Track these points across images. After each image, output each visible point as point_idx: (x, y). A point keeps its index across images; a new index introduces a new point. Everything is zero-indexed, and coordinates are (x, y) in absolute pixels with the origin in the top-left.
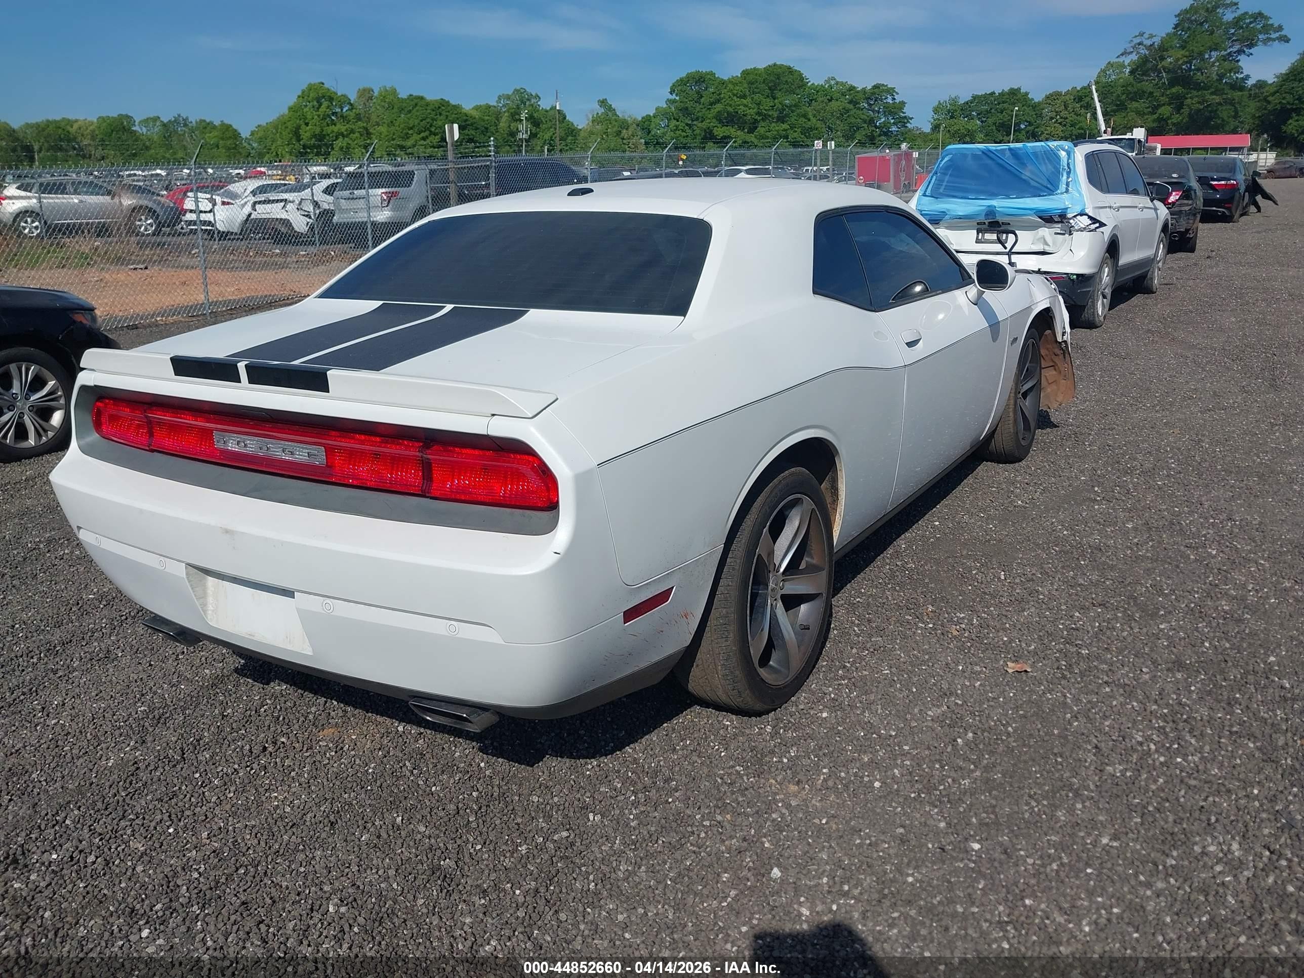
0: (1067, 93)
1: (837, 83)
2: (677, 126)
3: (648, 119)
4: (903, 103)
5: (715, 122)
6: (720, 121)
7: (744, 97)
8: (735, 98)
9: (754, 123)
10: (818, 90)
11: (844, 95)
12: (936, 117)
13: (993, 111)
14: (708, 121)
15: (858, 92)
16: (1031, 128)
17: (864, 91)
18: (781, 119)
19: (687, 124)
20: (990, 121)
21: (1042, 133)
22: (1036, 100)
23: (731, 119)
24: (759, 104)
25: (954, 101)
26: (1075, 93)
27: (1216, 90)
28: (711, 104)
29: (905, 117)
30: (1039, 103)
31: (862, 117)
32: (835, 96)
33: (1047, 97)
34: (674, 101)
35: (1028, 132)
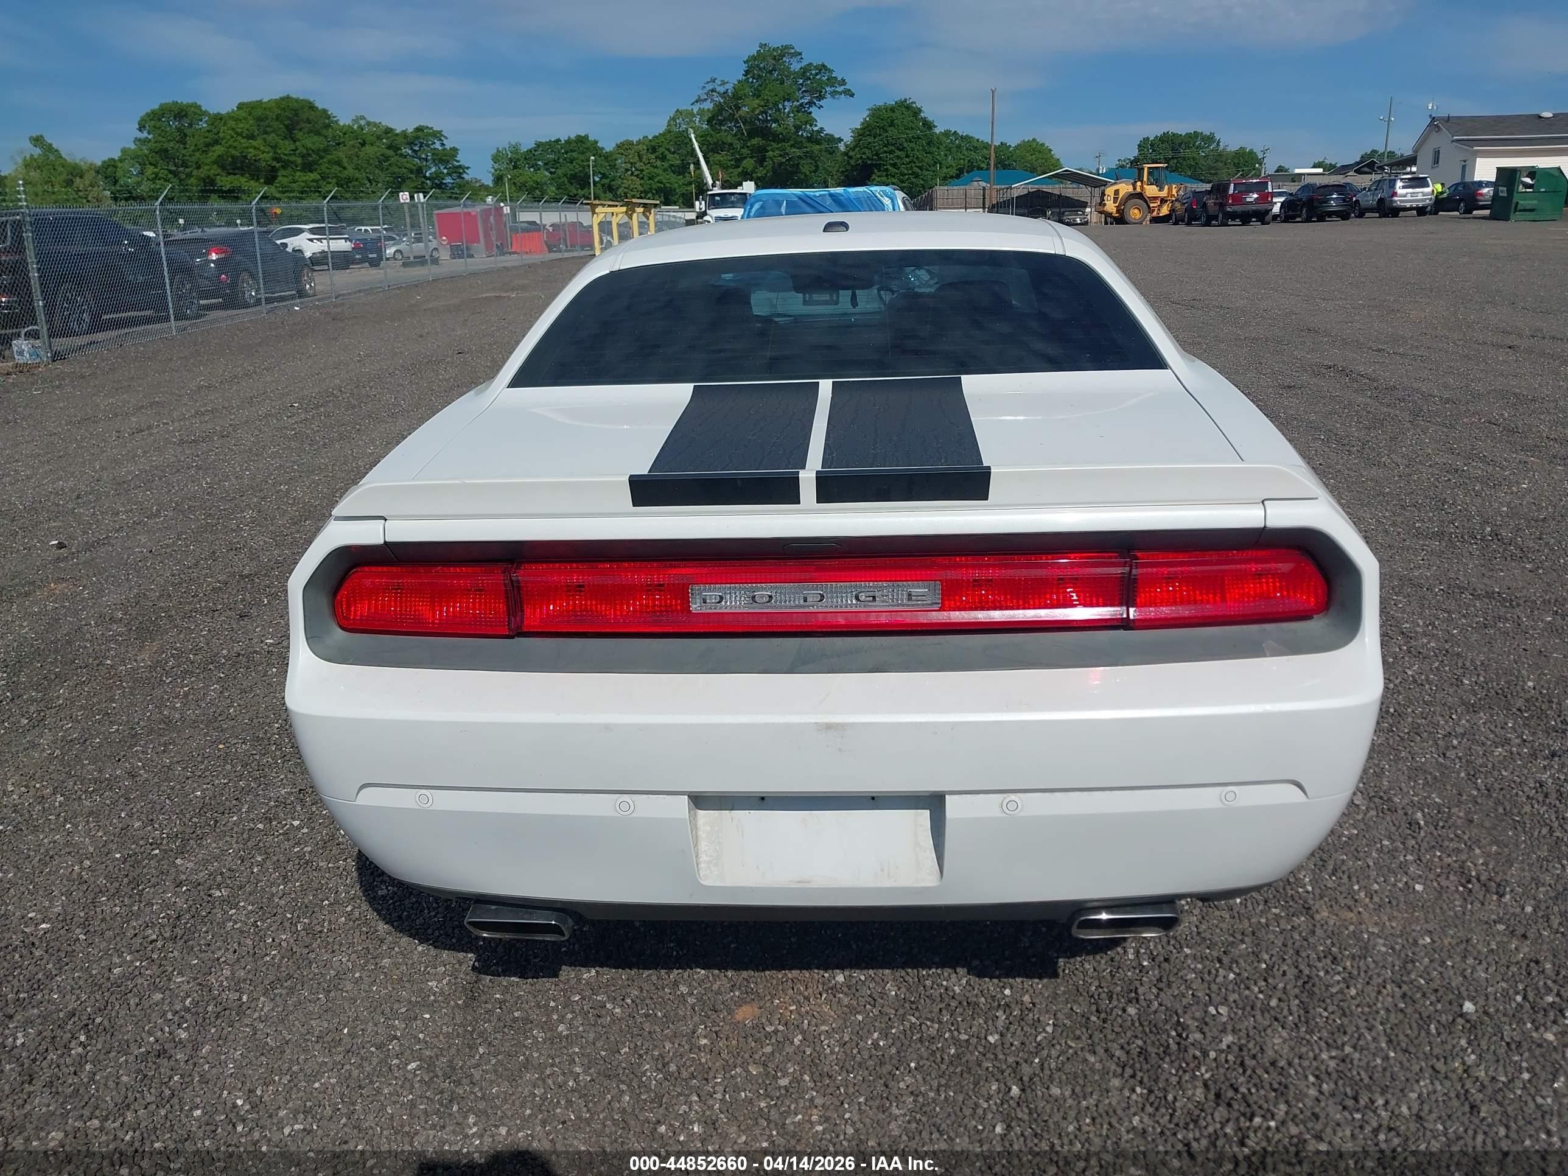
0: (639, 143)
1: (369, 123)
2: (157, 175)
3: (111, 164)
4: (455, 150)
5: (215, 170)
6: (223, 168)
7: (252, 137)
8: (239, 138)
9: (271, 171)
10: (347, 131)
11: (379, 138)
12: (496, 166)
13: (561, 160)
14: (207, 167)
15: (397, 135)
16: (605, 181)
17: (404, 134)
18: (308, 167)
19: (171, 172)
20: (560, 172)
21: (620, 187)
22: (608, 150)
23: (239, 165)
24: (274, 147)
25: (515, 149)
26: (647, 143)
27: (796, 142)
28: (208, 145)
29: (460, 166)
30: (610, 152)
31: (408, 165)
32: (369, 139)
33: (618, 146)
34: (145, 141)
35: (603, 185)
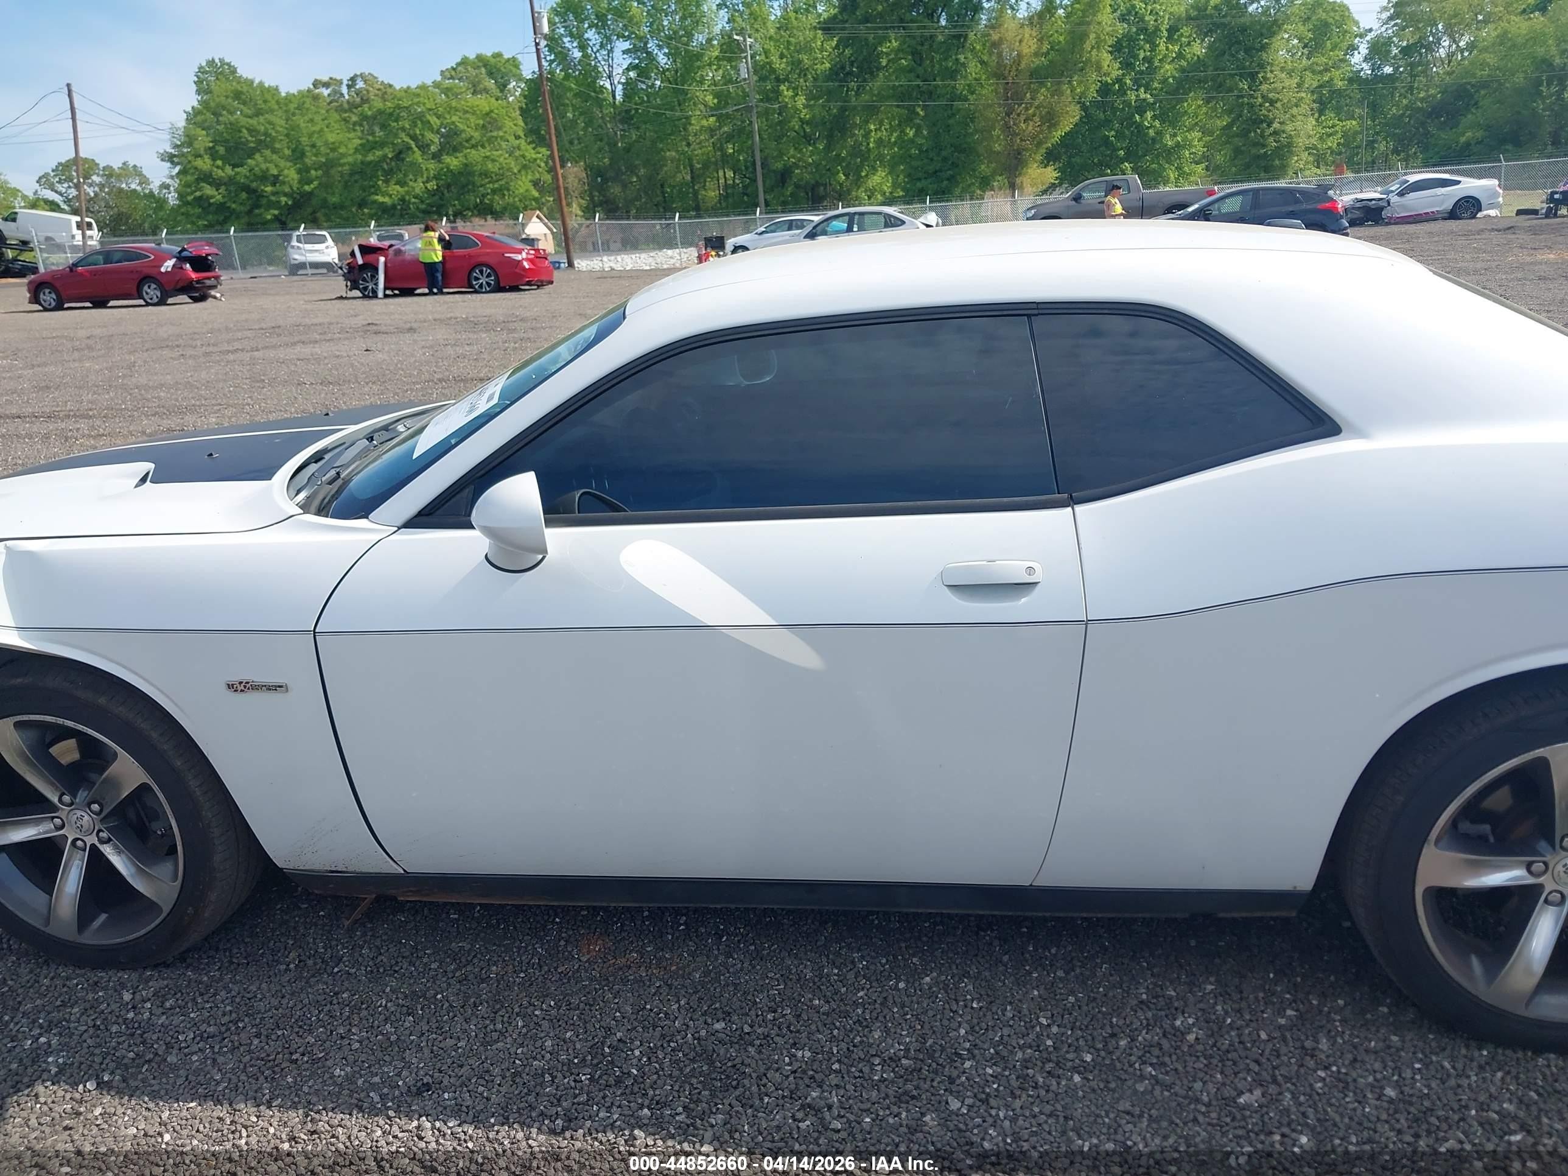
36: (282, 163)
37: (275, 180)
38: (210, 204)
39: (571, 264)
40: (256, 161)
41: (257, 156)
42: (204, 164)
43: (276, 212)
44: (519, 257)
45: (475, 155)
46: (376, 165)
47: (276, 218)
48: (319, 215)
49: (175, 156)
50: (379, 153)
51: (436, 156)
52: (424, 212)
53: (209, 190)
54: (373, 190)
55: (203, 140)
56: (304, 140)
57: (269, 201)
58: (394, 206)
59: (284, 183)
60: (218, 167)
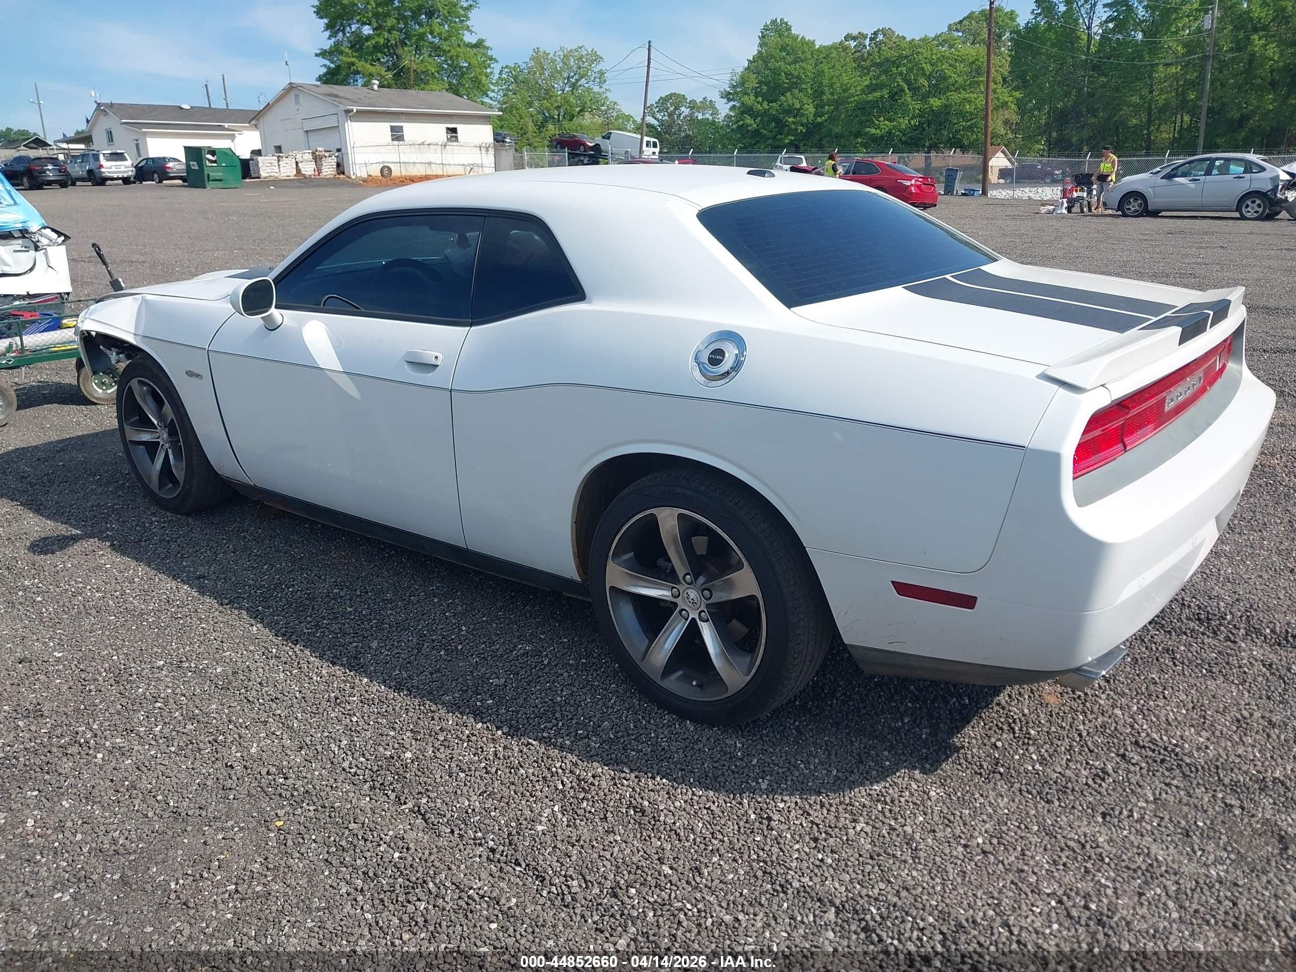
36: (805, 100)
37: (797, 113)
38: (748, 131)
39: (984, 193)
40: (788, 99)
41: (788, 94)
42: (749, 100)
43: (793, 138)
44: (908, 183)
45: (955, 97)
46: (874, 104)
47: (791, 143)
48: (824, 142)
49: (730, 93)
50: (878, 94)
51: (924, 98)
52: (904, 143)
53: (749, 120)
54: (868, 124)
55: (753, 83)
56: (825, 82)
57: (791, 129)
58: (882, 137)
59: (803, 115)
60: (758, 103)
